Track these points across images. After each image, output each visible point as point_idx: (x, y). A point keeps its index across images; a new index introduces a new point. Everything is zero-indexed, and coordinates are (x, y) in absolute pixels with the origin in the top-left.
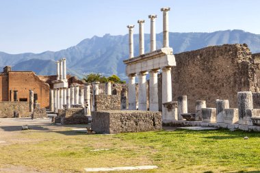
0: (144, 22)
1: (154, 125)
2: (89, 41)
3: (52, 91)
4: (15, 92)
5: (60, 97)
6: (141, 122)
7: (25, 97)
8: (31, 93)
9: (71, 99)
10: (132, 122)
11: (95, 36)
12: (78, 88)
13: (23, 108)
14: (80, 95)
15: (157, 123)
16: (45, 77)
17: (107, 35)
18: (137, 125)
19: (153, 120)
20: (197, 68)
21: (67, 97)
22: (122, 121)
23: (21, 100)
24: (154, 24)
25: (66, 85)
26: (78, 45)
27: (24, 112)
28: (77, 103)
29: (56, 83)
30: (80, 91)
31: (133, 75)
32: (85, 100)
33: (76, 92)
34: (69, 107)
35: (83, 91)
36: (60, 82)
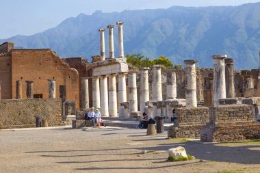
2: (74, 21)
4: (28, 83)
8: (51, 85)
11: (82, 14)
17: (98, 12)
23: (36, 96)
25: (124, 68)
26: (58, 26)
27: (53, 117)
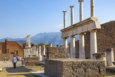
0: (73, 7)
1: (100, 72)
3: (24, 49)
4: (8, 50)
5: (28, 52)
6: (89, 70)
7: (13, 52)
9: (32, 53)
10: (82, 69)
12: (35, 48)
13: (11, 56)
14: (36, 51)
15: (101, 70)
16: (22, 44)
18: (86, 72)
19: (99, 67)
20: (102, 34)
21: (30, 52)
22: (73, 69)
24: (82, 5)
25: (30, 46)
28: (35, 54)
29: (26, 46)
30: (36, 49)
31: (66, 38)
32: (39, 53)
33: (34, 49)
34: (31, 56)
35: (37, 49)
36: (28, 45)
